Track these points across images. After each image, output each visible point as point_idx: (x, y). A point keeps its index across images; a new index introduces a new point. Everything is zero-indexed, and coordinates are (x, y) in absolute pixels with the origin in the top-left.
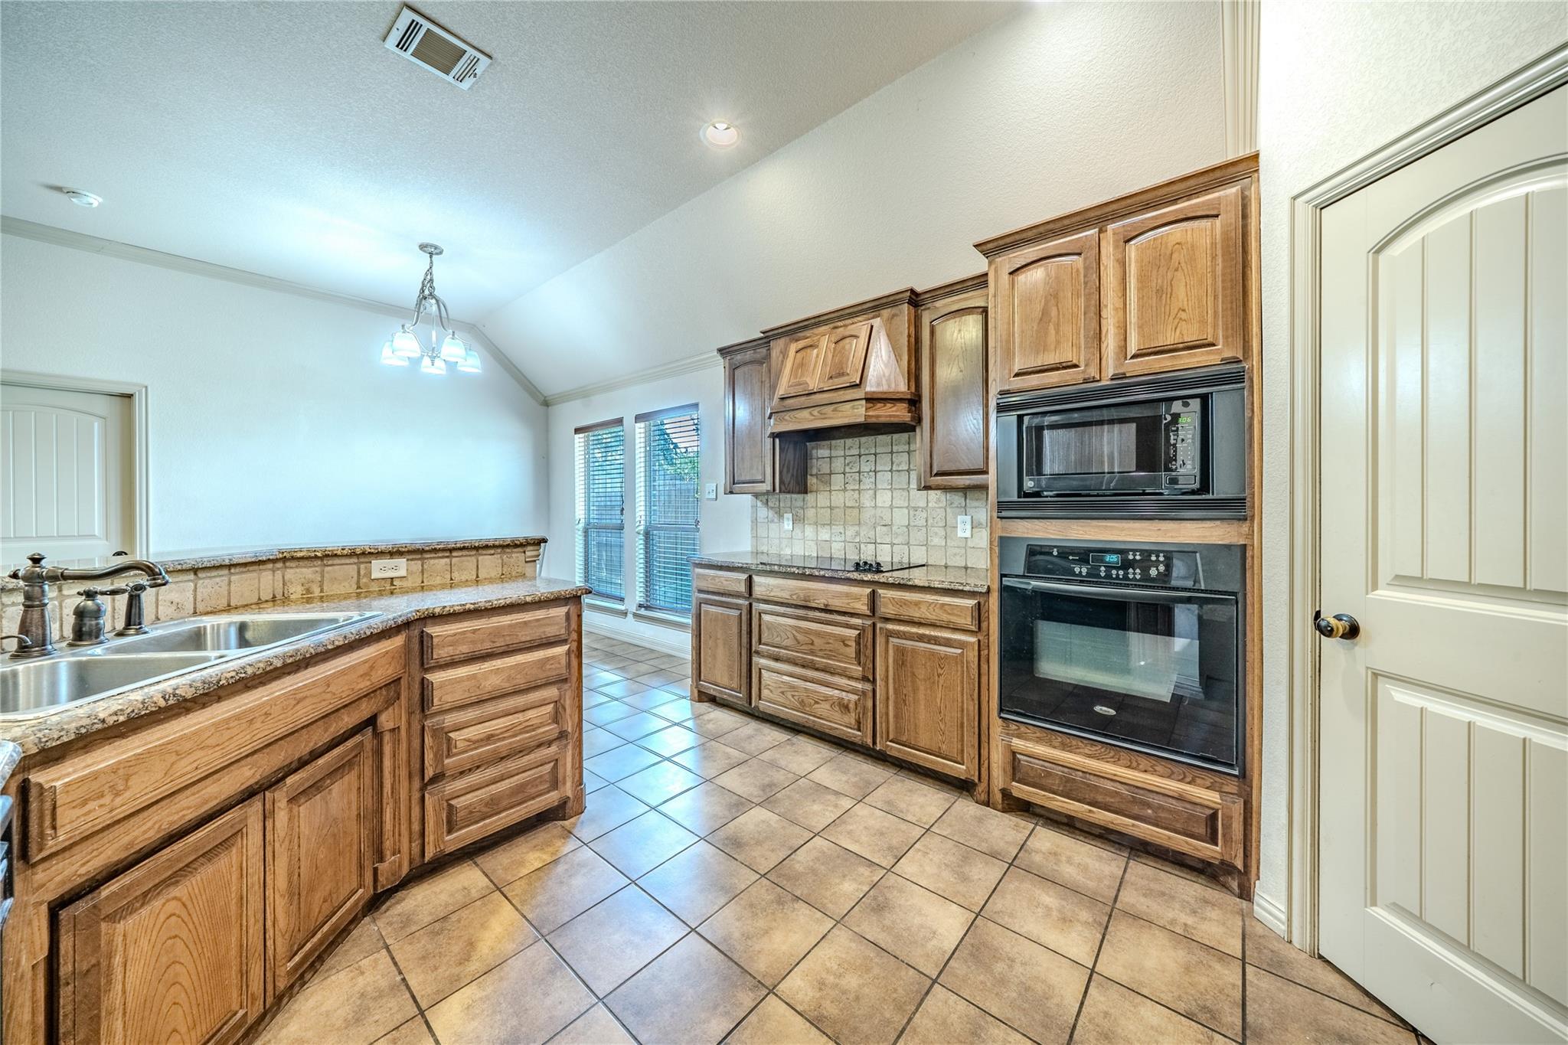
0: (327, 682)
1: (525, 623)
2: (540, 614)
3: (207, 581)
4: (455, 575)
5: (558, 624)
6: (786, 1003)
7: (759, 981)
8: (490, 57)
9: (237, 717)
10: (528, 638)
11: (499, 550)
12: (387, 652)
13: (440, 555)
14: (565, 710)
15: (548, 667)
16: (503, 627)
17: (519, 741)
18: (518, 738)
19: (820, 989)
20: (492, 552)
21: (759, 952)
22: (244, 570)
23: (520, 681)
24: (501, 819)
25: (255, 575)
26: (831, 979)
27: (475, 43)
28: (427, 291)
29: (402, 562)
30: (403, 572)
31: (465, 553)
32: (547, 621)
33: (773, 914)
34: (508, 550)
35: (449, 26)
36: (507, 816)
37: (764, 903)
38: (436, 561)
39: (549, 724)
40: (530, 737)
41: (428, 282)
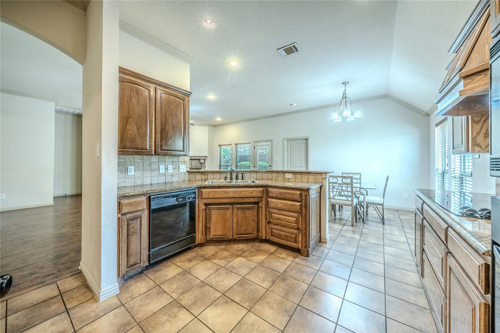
0: (241, 192)
1: (288, 193)
2: (292, 192)
4: (303, 180)
5: (297, 196)
6: (245, 315)
7: (252, 307)
8: (295, 43)
9: (224, 192)
10: (289, 197)
11: (314, 174)
12: (257, 190)
13: (299, 174)
14: (299, 222)
15: (294, 207)
16: (283, 192)
17: (286, 224)
18: (286, 223)
19: (251, 324)
20: (312, 174)
21: (263, 306)
22: (265, 173)
23: (287, 208)
24: (282, 241)
25: (267, 174)
26: (255, 328)
27: (290, 44)
28: (344, 97)
29: (291, 175)
30: (291, 177)
31: (305, 174)
32: (294, 194)
33: (280, 309)
34: (317, 175)
35: (284, 46)
36: (283, 241)
37: (284, 306)
38: (298, 175)
39: (294, 223)
40: (289, 224)
41: (345, 93)
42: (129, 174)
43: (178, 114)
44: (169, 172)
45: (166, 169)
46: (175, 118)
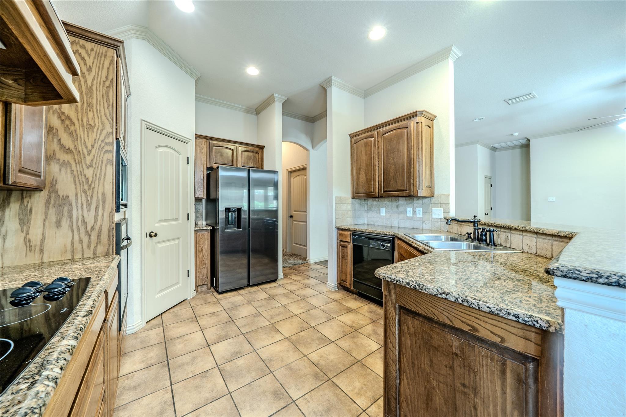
3: (541, 240)
22: (560, 240)
42: (381, 215)
43: (401, 148)
44: (418, 216)
45: (414, 212)
46: (397, 154)
